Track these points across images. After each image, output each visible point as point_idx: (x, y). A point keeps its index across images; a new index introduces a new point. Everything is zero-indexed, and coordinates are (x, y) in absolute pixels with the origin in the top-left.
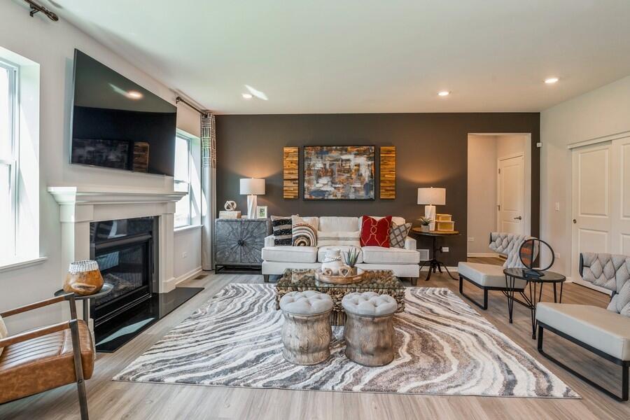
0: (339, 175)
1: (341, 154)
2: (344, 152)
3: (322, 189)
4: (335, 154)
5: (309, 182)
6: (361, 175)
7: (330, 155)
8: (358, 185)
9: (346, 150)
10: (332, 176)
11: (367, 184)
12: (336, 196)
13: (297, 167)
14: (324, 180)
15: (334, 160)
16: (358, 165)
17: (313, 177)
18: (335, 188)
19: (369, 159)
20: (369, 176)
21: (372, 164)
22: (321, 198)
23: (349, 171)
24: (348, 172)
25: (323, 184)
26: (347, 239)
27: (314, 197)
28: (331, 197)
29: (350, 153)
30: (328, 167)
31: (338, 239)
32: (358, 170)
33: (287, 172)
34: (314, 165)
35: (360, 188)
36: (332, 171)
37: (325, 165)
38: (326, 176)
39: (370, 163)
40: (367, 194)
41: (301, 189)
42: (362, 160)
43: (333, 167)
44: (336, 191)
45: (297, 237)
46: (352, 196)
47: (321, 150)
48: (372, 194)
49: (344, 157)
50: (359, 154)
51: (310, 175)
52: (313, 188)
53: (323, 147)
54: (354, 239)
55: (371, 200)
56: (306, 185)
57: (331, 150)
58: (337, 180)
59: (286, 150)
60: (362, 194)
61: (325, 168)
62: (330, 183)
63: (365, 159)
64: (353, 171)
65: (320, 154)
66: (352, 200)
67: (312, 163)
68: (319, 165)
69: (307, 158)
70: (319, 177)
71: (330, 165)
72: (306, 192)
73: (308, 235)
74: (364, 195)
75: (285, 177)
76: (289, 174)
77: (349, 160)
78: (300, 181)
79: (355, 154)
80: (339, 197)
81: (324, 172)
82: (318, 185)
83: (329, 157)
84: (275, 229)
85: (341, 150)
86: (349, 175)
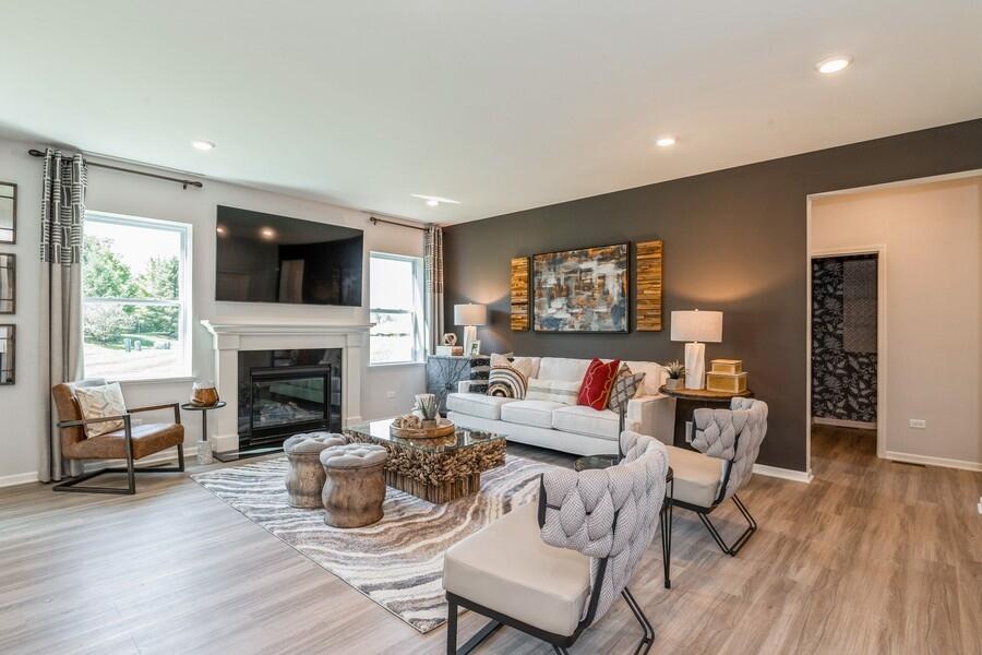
0: (577, 294)
1: (580, 262)
2: (583, 258)
3: (555, 316)
4: (571, 263)
5: (540, 307)
6: (608, 293)
7: (566, 264)
8: (603, 309)
9: (586, 255)
10: (567, 296)
11: (615, 306)
12: (573, 327)
13: (526, 286)
14: (558, 303)
15: (570, 273)
16: (603, 277)
17: (545, 299)
18: (572, 314)
19: (619, 265)
20: (619, 294)
21: (623, 274)
22: (553, 329)
23: (590, 287)
24: (589, 289)
25: (555, 309)
26: (558, 392)
27: (545, 329)
28: (567, 329)
29: (592, 258)
30: (562, 283)
31: (549, 391)
32: (603, 285)
33: (514, 293)
34: (545, 282)
35: (607, 313)
36: (568, 289)
37: (559, 280)
38: (560, 296)
39: (620, 272)
40: (616, 323)
41: (532, 317)
42: (609, 268)
43: (569, 282)
44: (573, 319)
45: (493, 383)
46: (595, 327)
47: (554, 257)
48: (624, 323)
49: (584, 266)
50: (604, 259)
51: (541, 296)
52: (544, 315)
53: (555, 255)
54: (570, 393)
55: (621, 333)
56: (536, 310)
57: (565, 259)
58: (574, 302)
59: (514, 262)
60: (609, 324)
61: (559, 285)
62: (565, 307)
63: (613, 266)
64: (596, 286)
65: (553, 264)
66: (599, 334)
67: (543, 278)
68: (552, 282)
69: (537, 272)
70: (552, 298)
71: (566, 279)
72: (536, 321)
73: (510, 383)
74: (612, 324)
75: (513, 301)
76: (517, 295)
77: (590, 270)
78: (530, 304)
79: (599, 260)
80: (577, 328)
81: (561, 291)
82: (551, 311)
83: (565, 268)
84: (473, 371)
85: (579, 256)
86: (590, 293)
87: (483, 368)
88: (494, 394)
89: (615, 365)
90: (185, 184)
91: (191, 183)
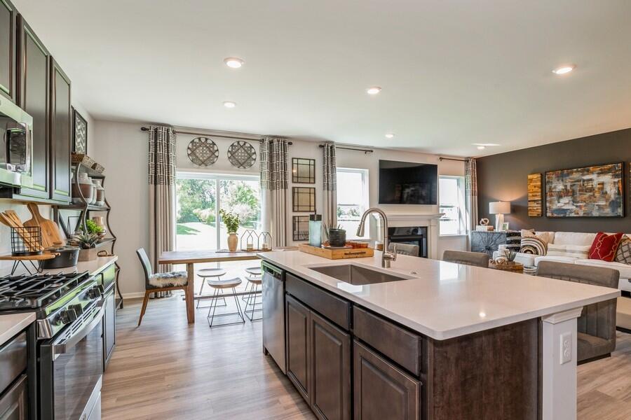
0: (581, 194)
1: (583, 175)
2: (586, 173)
3: (564, 208)
4: (576, 176)
5: (551, 202)
6: (606, 193)
7: (571, 177)
8: (602, 203)
9: (588, 171)
10: (573, 196)
11: (613, 201)
12: (578, 214)
13: (540, 190)
14: (565, 200)
15: (575, 182)
16: (603, 184)
17: (555, 198)
18: (577, 206)
19: (615, 176)
20: (615, 194)
21: (618, 181)
22: (562, 215)
23: (592, 190)
24: (591, 191)
25: (565, 203)
26: (573, 252)
27: (555, 215)
28: (573, 215)
29: (592, 173)
30: (568, 188)
31: (565, 251)
32: (602, 188)
33: (531, 195)
34: (555, 188)
35: (606, 205)
36: (573, 192)
37: (566, 186)
38: (567, 196)
39: (616, 180)
40: (613, 211)
41: (544, 208)
42: (607, 178)
43: (574, 187)
44: (577, 209)
45: (524, 246)
46: (595, 214)
47: (562, 174)
48: (620, 211)
49: (586, 177)
50: (602, 173)
51: (551, 196)
52: (554, 207)
53: (562, 172)
54: (583, 252)
55: (618, 217)
56: (548, 204)
57: (572, 173)
58: (578, 199)
59: (530, 177)
60: (608, 212)
61: (566, 189)
62: (571, 202)
63: (610, 177)
64: (596, 189)
65: (561, 177)
66: (597, 217)
67: (553, 186)
68: (560, 187)
69: (549, 182)
70: (560, 197)
71: (571, 186)
72: (548, 211)
73: (535, 246)
74: (610, 212)
75: (529, 200)
76: (533, 196)
77: (591, 180)
78: (543, 201)
79: (598, 174)
80: (581, 214)
81: (565, 193)
82: (559, 205)
83: (570, 179)
84: (508, 239)
85: (582, 171)
86: (591, 194)
87: (516, 238)
88: (525, 252)
89: (619, 236)
90: (366, 151)
91: (368, 151)
